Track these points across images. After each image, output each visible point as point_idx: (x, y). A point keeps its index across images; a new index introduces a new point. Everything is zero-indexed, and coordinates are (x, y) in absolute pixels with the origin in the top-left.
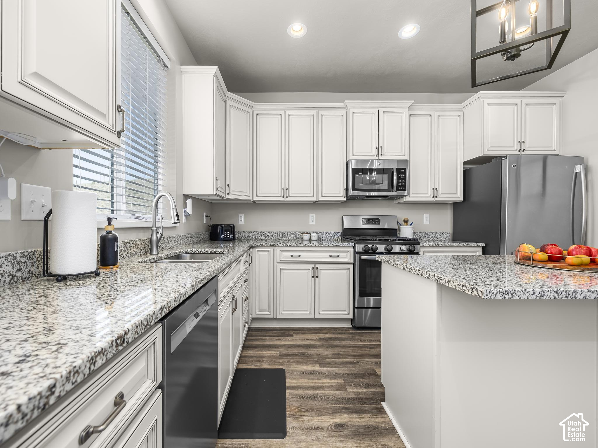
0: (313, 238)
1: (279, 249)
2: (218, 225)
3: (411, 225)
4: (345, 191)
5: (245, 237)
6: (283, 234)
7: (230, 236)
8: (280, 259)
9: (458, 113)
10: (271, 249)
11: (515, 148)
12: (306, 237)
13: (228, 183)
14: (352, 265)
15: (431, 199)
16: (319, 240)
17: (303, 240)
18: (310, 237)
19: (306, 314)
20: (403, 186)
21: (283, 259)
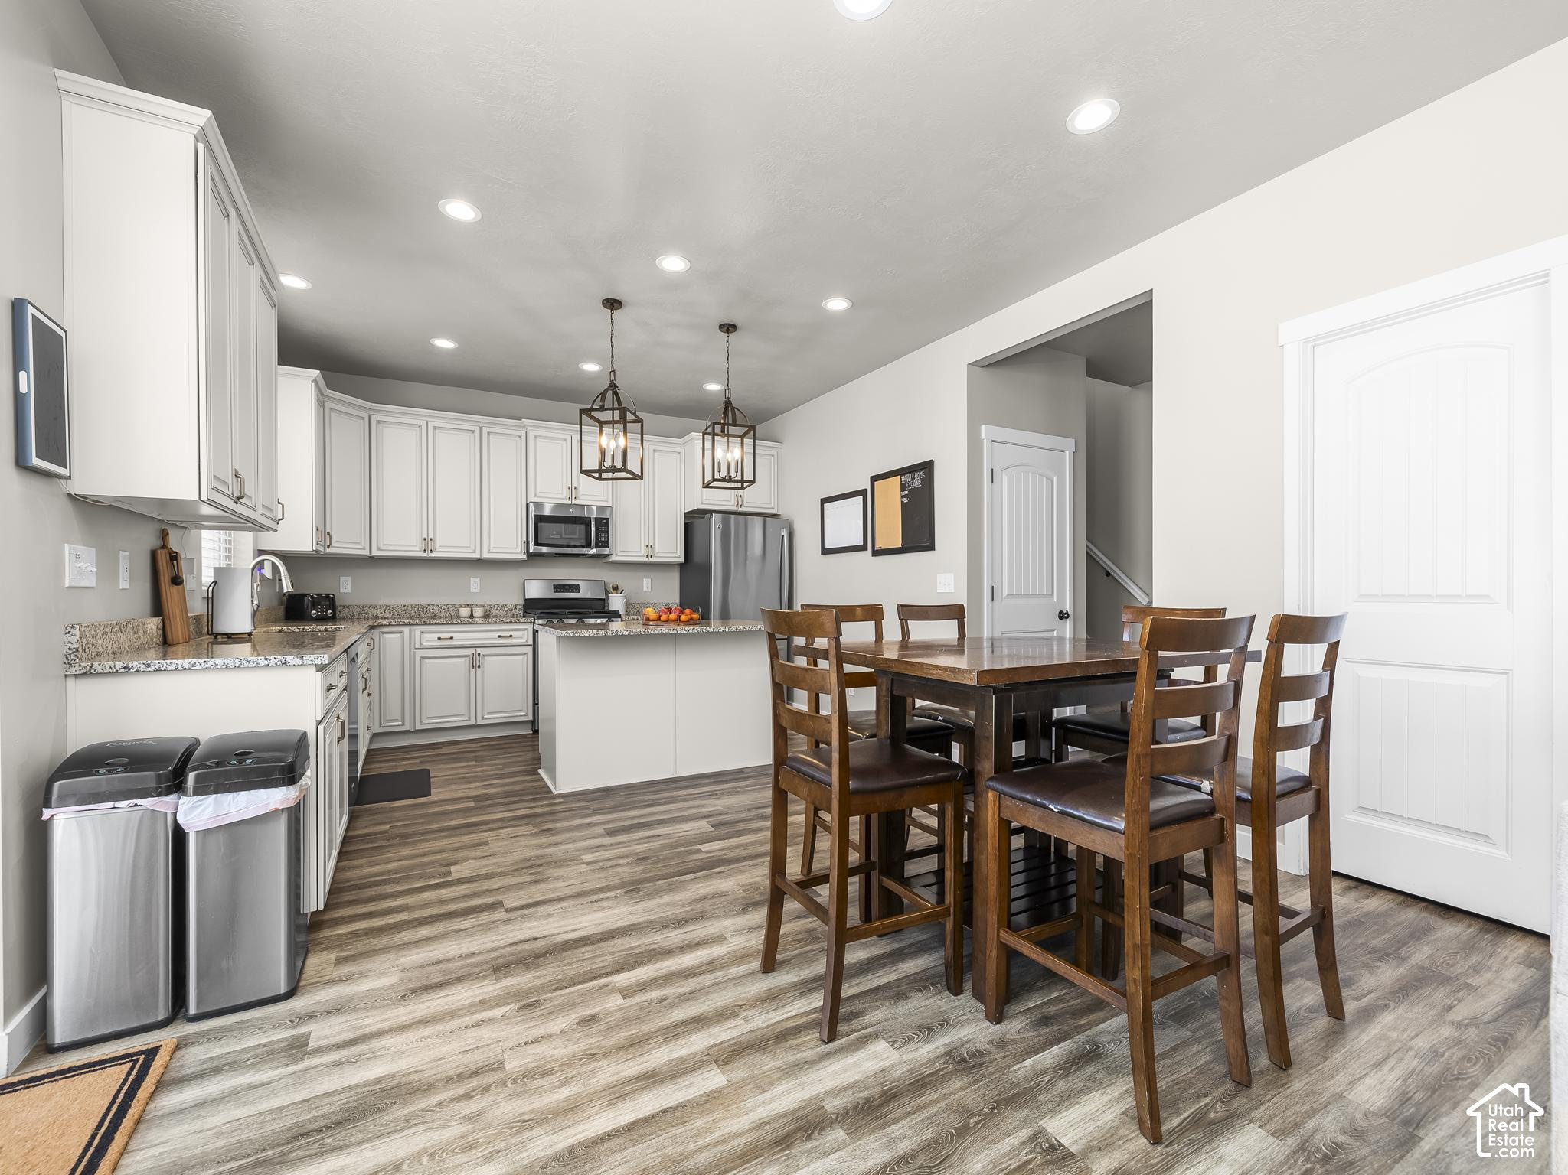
0: (475, 614)
1: (418, 630)
2: (305, 595)
3: (621, 593)
4: (524, 545)
5: (354, 615)
6: (425, 608)
7: (326, 612)
8: (421, 644)
9: (678, 450)
10: (406, 630)
11: (733, 502)
12: (464, 612)
13: (328, 530)
14: (531, 648)
15: (645, 559)
16: (487, 616)
17: (459, 617)
18: (472, 612)
19: (462, 720)
20: (603, 542)
21: (424, 644)
